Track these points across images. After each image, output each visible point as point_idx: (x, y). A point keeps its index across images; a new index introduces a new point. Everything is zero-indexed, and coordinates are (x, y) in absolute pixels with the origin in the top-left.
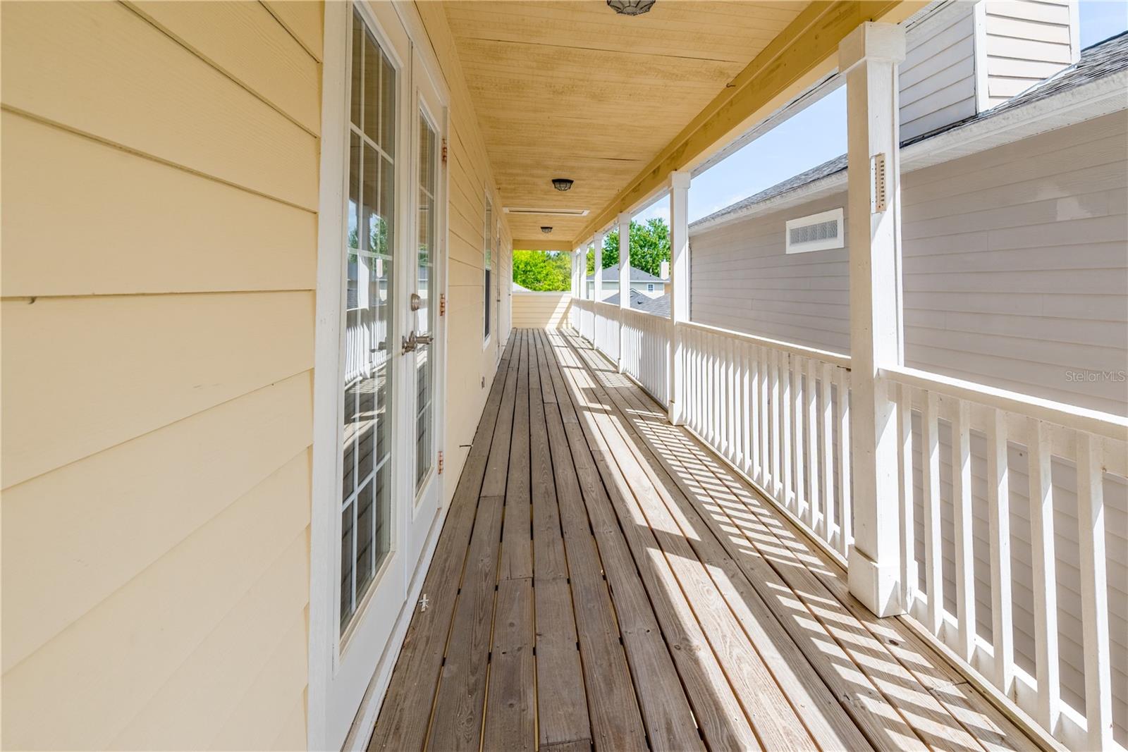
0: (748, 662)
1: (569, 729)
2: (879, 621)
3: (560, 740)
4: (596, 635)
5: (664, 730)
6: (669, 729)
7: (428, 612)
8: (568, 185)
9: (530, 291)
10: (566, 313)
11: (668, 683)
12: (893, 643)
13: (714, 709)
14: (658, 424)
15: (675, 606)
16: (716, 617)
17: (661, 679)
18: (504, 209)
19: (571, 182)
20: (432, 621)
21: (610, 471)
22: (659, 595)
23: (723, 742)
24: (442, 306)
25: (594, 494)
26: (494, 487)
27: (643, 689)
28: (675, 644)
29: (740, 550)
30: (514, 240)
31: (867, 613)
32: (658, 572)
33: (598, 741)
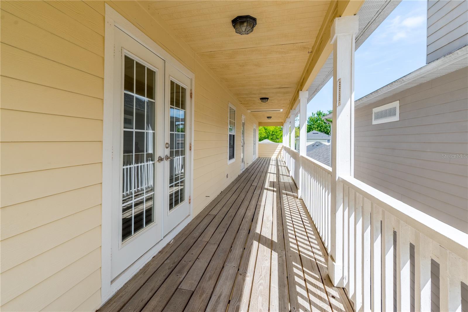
0: (263, 286)
1: (189, 286)
2: (333, 288)
3: (184, 289)
4: (217, 263)
5: (218, 296)
6: (219, 297)
7: (172, 245)
8: (266, 100)
9: (274, 142)
10: (280, 152)
11: (229, 284)
12: (333, 297)
13: (239, 296)
14: (292, 198)
15: (250, 261)
16: (263, 268)
17: (228, 282)
18: (248, 111)
19: (268, 99)
20: (171, 247)
21: (259, 212)
22: (247, 256)
23: (235, 306)
24: (190, 147)
25: (247, 219)
26: (214, 212)
27: (220, 283)
28: (240, 273)
29: (291, 249)
30: (259, 123)
31: (330, 284)
32: (252, 249)
33: (195, 292)
